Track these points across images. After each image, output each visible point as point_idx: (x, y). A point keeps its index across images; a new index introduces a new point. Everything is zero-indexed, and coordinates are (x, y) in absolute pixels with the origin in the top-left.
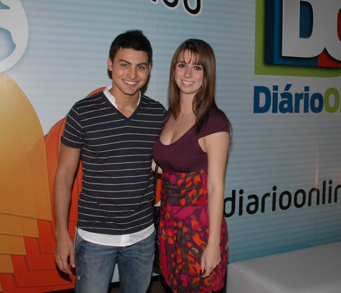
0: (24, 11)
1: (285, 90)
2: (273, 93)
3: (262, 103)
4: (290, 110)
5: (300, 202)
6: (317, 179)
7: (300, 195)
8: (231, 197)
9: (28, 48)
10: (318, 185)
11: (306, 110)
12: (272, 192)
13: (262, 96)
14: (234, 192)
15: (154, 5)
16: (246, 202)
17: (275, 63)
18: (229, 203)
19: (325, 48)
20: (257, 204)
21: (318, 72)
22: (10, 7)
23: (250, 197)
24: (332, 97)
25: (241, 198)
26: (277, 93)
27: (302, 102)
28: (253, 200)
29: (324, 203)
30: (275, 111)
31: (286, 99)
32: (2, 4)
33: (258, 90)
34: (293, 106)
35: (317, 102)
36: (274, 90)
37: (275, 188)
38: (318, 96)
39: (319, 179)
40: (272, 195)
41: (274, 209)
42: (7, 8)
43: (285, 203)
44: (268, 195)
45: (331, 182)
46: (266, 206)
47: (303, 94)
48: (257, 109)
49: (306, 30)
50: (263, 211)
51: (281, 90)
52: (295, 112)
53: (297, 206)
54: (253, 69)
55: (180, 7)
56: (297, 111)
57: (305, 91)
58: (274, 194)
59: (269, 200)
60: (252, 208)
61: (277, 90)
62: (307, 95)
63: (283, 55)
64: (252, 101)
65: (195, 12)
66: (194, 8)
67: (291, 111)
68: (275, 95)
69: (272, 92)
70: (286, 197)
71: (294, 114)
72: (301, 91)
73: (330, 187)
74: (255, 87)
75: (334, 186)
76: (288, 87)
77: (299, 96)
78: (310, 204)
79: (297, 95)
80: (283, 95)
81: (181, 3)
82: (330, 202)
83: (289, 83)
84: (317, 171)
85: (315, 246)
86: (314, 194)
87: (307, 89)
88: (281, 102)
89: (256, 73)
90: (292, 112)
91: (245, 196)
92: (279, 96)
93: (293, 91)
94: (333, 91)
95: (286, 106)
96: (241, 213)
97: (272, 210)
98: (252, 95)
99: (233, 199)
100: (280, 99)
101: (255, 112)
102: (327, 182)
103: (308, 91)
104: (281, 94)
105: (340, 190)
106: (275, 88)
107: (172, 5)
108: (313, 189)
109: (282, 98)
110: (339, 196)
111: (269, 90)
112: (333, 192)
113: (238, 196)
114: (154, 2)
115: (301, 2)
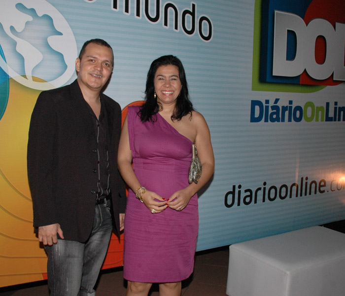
0: (73, 37)
1: (274, 103)
2: (266, 106)
3: (257, 114)
4: (277, 120)
5: (283, 195)
6: (297, 174)
7: (284, 189)
8: (232, 190)
10: (297, 181)
11: (290, 120)
12: (263, 187)
13: (257, 108)
14: (234, 187)
15: (176, 32)
16: (243, 195)
18: (230, 197)
19: (305, 70)
20: (251, 197)
21: (299, 88)
23: (246, 191)
24: (309, 109)
25: (239, 192)
26: (268, 106)
27: (287, 113)
28: (248, 193)
29: (301, 195)
30: (266, 121)
31: (275, 111)
32: (57, 31)
33: (254, 103)
34: (280, 117)
35: (298, 113)
37: (265, 184)
38: (299, 108)
39: (299, 176)
40: (262, 189)
41: (264, 201)
42: (61, 34)
43: (272, 196)
44: (260, 189)
45: (307, 179)
46: (258, 198)
47: (287, 107)
48: (253, 119)
49: (291, 54)
50: (255, 202)
51: (271, 104)
52: (282, 121)
53: (282, 198)
54: (250, 87)
55: (197, 34)
56: (283, 120)
57: (289, 104)
58: (265, 188)
59: (260, 193)
60: (248, 200)
61: (268, 104)
62: (291, 107)
63: (273, 75)
64: (249, 113)
65: (207, 39)
66: (207, 35)
67: (278, 121)
68: (267, 107)
69: (264, 105)
70: (273, 191)
71: (280, 123)
72: (287, 104)
73: (306, 183)
74: (252, 101)
75: (309, 182)
76: (277, 101)
77: (284, 108)
78: (291, 197)
79: (283, 107)
80: (273, 108)
81: (197, 31)
82: (306, 195)
83: (277, 98)
84: (297, 169)
85: (293, 230)
86: (294, 188)
87: (291, 102)
88: (271, 113)
89: (253, 89)
91: (242, 190)
92: (270, 108)
93: (280, 104)
94: (310, 104)
95: (274, 116)
96: (239, 204)
97: (262, 201)
98: (250, 108)
99: (233, 193)
100: (270, 111)
101: (251, 121)
102: (304, 179)
103: (292, 104)
104: (271, 107)
105: (313, 185)
106: (267, 102)
107: (190, 33)
108: (294, 184)
109: (272, 110)
110: (313, 190)
111: (262, 103)
112: (308, 186)
113: (237, 190)
114: (176, 30)
115: (288, 30)
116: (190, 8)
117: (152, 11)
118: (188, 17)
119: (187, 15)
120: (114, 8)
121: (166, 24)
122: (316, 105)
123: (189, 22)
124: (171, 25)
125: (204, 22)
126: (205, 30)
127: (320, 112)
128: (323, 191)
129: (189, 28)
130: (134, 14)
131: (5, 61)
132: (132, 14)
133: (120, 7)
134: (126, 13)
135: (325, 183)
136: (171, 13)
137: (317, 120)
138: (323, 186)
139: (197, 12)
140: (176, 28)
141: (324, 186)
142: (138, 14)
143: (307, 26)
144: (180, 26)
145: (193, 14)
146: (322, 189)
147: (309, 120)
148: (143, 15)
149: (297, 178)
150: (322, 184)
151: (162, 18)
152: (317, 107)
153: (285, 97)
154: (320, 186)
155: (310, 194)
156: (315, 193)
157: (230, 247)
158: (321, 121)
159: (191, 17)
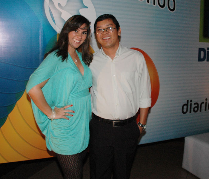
2: (208, 52)
3: (202, 56)
8: (186, 103)
12: (205, 101)
13: (202, 53)
14: (188, 101)
16: (193, 106)
18: (185, 107)
20: (198, 107)
22: (88, 7)
23: (195, 104)
25: (191, 104)
30: (208, 60)
32: (84, 6)
33: (201, 50)
36: (208, 50)
37: (206, 99)
40: (205, 103)
41: (206, 110)
42: (87, 8)
44: (203, 103)
46: (202, 108)
48: (200, 60)
54: (198, 39)
55: (166, 8)
58: (206, 102)
59: (203, 105)
60: (196, 109)
64: (197, 56)
65: (173, 10)
74: (199, 48)
81: (166, 6)
89: (200, 41)
91: (193, 103)
96: (190, 112)
97: (204, 110)
98: (198, 52)
99: (187, 105)
107: (162, 7)
111: (205, 50)
113: (189, 103)
114: (154, 5)
121: (148, 1)
124: (151, 2)
125: (171, 0)
126: (171, 5)
129: (162, 4)
131: (55, 24)
140: (154, 4)
144: (156, 3)
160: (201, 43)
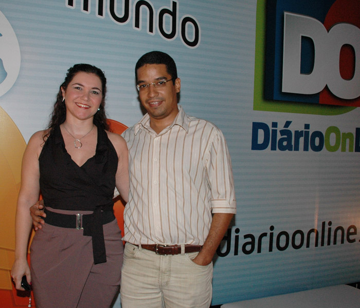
1: (284, 127)
2: (272, 130)
3: (261, 140)
4: (289, 147)
5: (298, 243)
6: (316, 217)
7: (298, 236)
9: (19, 76)
10: (317, 226)
11: (306, 149)
12: (269, 232)
13: (261, 133)
14: (229, 230)
15: (151, 36)
16: (242, 241)
17: (274, 99)
18: (224, 243)
19: (327, 85)
20: (253, 244)
21: (318, 109)
22: (2, 34)
23: (246, 237)
24: (333, 136)
25: (237, 238)
26: (276, 130)
27: (302, 140)
28: (249, 240)
29: (322, 244)
30: (273, 148)
31: (286, 136)
33: (257, 126)
34: (293, 144)
35: (317, 140)
36: (273, 127)
37: (272, 228)
38: (318, 134)
39: (319, 220)
40: (269, 235)
41: (271, 250)
43: (282, 244)
44: (265, 234)
45: (330, 223)
46: (263, 246)
47: (302, 132)
48: (255, 146)
49: (307, 66)
50: (259, 251)
51: (280, 127)
52: (295, 150)
53: (295, 247)
54: (252, 105)
55: (178, 39)
56: (297, 149)
57: (305, 129)
58: (272, 235)
59: (266, 240)
60: (248, 248)
61: (276, 127)
62: (307, 133)
63: (283, 91)
64: (250, 138)
65: (193, 44)
66: (192, 40)
67: (290, 149)
68: (275, 132)
69: (271, 128)
70: (283, 238)
71: (293, 152)
72: (301, 128)
73: (330, 229)
74: (253, 123)
75: (333, 228)
76: (288, 124)
77: (298, 134)
78: (308, 246)
79: (296, 132)
80: (282, 132)
81: (178, 35)
82: (329, 244)
83: (289, 120)
84: (316, 212)
85: (312, 289)
86: (313, 235)
87: (307, 126)
88: (280, 139)
89: (255, 108)
90: (292, 150)
91: (241, 235)
92: (278, 134)
93: (292, 128)
94: (333, 129)
95: (285, 143)
96: (236, 253)
97: (268, 250)
98: (250, 131)
99: (228, 238)
100: (279, 137)
101: (253, 148)
102: (327, 223)
103: (309, 129)
104: (280, 131)
105: (339, 232)
106: (275, 125)
107: (170, 36)
108: (312, 230)
109: (282, 135)
110: (339, 238)
111: (268, 126)
112: (332, 233)
113: (233, 235)
114: (151, 33)
115: (302, 37)
116: (169, 6)
117: (119, 9)
118: (167, 18)
119: (166, 15)
120: (69, 4)
121: (137, 25)
122: (342, 131)
123: (167, 23)
124: (144, 27)
125: (188, 23)
126: (190, 34)
127: (348, 141)
128: (354, 241)
129: (168, 30)
130: (95, 13)
132: (93, 13)
133: (76, 4)
134: (85, 12)
135: (355, 230)
136: (144, 13)
137: (344, 150)
138: (352, 234)
139: (179, 12)
140: (151, 30)
141: (355, 233)
142: (100, 13)
143: (328, 32)
144: (156, 28)
145: (173, 14)
146: (351, 237)
147: (333, 149)
148: (107, 14)
149: (316, 223)
150: (352, 230)
151: (132, 17)
152: (343, 133)
153: (298, 119)
154: (349, 234)
155: (335, 243)
156: (342, 242)
157: (221, 307)
158: (350, 151)
159: (171, 17)
160: (256, 112)
